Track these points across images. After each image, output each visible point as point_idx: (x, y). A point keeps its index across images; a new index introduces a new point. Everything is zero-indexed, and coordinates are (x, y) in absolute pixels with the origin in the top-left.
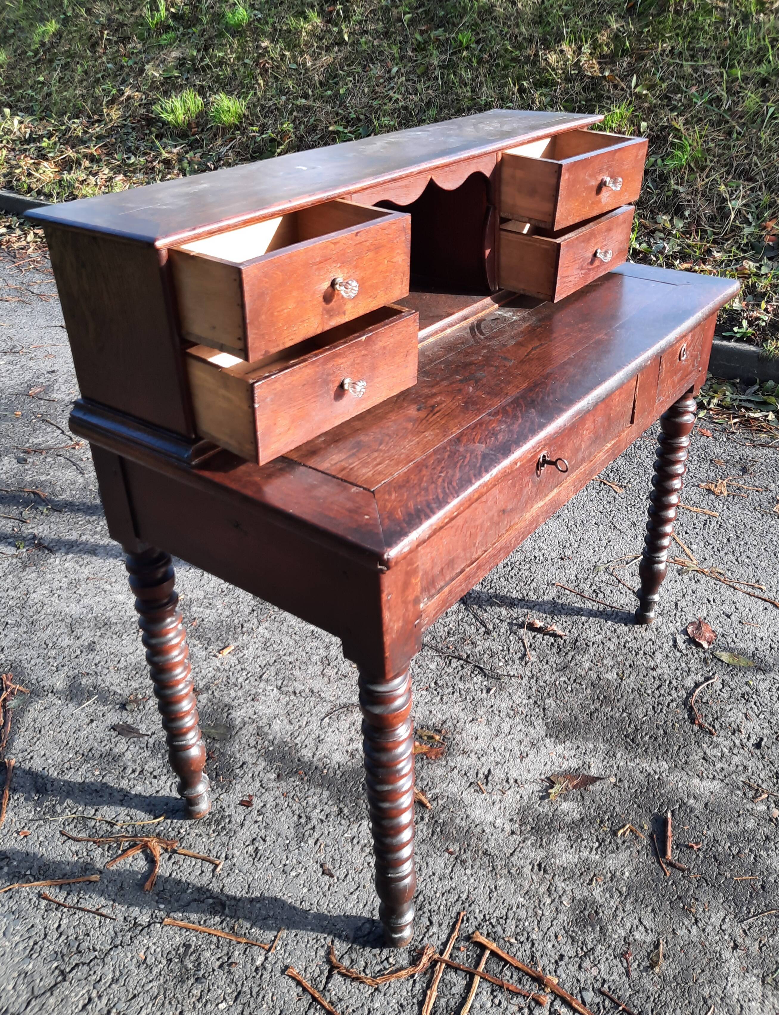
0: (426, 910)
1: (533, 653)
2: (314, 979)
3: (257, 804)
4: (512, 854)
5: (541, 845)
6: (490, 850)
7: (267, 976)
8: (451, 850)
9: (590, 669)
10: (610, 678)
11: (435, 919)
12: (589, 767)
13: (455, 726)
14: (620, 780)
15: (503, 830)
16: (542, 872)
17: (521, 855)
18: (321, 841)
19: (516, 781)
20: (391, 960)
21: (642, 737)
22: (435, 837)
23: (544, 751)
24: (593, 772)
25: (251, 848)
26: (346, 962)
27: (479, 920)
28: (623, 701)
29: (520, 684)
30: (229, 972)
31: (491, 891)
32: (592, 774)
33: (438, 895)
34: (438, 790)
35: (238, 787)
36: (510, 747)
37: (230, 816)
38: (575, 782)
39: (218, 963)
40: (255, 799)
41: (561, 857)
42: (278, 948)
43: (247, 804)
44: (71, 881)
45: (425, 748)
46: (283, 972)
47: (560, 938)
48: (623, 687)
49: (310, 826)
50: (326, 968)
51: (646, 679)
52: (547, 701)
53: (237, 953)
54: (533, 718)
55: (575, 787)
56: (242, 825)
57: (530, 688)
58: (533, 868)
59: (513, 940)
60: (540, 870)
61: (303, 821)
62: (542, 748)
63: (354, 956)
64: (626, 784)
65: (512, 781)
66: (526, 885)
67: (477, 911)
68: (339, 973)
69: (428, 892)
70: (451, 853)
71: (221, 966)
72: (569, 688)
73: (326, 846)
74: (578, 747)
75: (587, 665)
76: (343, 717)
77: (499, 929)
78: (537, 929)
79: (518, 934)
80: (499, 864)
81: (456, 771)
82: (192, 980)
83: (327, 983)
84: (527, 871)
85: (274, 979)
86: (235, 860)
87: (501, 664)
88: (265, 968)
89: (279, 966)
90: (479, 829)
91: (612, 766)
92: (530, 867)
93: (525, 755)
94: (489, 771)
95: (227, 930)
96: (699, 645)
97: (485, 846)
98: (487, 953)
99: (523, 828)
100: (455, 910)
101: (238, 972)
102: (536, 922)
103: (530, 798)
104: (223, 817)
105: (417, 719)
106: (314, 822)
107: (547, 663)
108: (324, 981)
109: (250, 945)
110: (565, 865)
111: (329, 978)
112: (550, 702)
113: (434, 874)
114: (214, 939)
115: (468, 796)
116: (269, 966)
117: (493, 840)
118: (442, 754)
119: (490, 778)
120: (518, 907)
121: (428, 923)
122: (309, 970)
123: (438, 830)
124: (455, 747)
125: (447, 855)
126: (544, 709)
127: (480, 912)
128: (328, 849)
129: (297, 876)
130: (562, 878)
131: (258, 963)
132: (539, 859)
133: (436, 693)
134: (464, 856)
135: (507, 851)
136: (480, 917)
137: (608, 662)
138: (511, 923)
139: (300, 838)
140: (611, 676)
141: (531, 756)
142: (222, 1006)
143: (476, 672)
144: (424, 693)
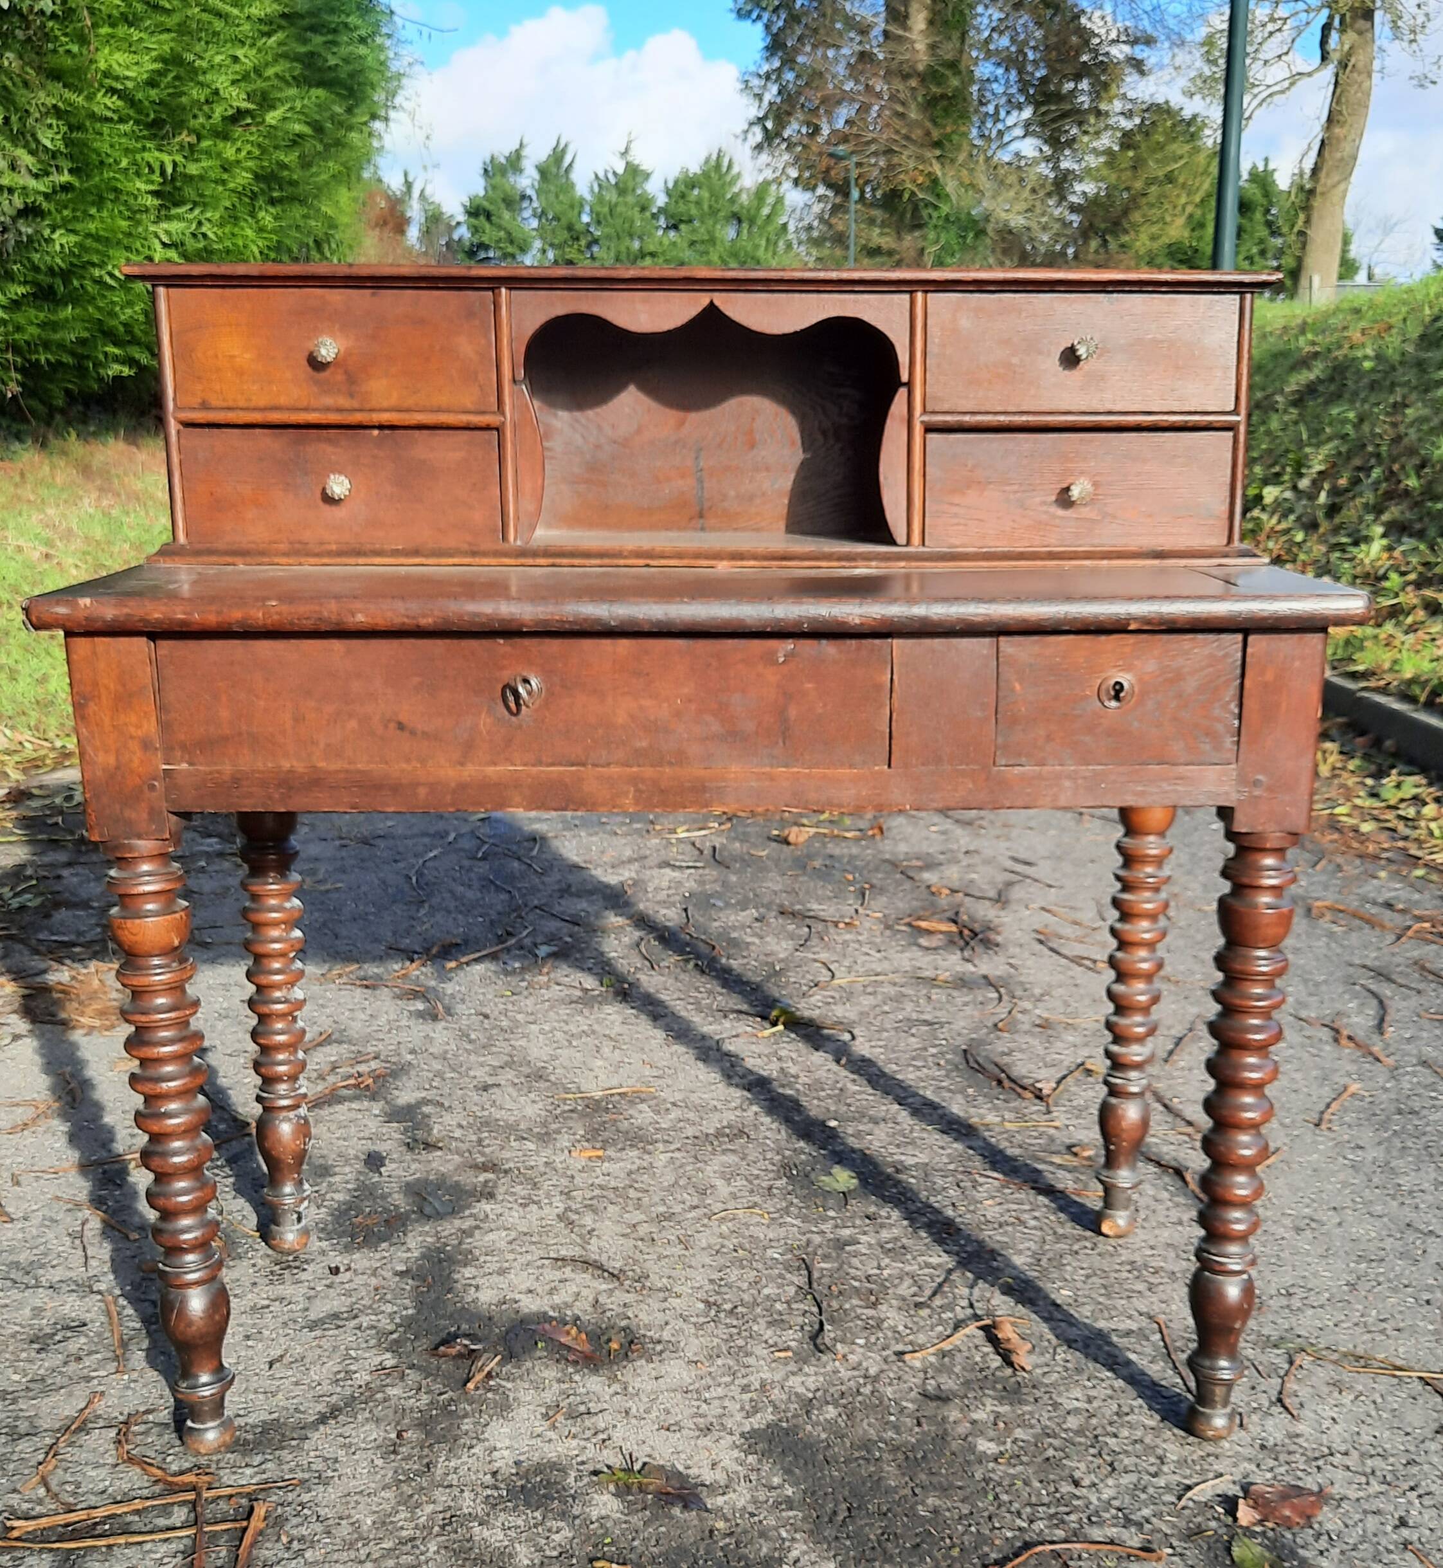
0: (277, 1451)
2: (97, 1417)
3: (344, 1277)
4: (451, 1486)
5: (496, 1504)
7: (79, 1387)
8: (407, 1435)
9: (974, 1422)
10: (982, 1448)
11: (269, 1465)
12: (723, 1494)
13: (661, 1353)
14: (730, 1534)
15: (491, 1462)
19: (606, 1440)
22: (417, 1415)
23: (707, 1441)
24: (717, 1501)
26: (140, 1429)
29: (836, 1372)
30: (67, 1363)
32: (709, 1501)
33: (312, 1453)
34: (510, 1385)
35: (357, 1256)
36: (676, 1410)
37: (305, 1270)
39: (75, 1352)
40: (350, 1273)
41: (491, 1529)
43: (335, 1271)
46: (93, 1394)
48: (976, 1468)
49: (340, 1323)
50: (122, 1419)
51: (1038, 1485)
53: (99, 1356)
54: (770, 1409)
56: (298, 1283)
57: (840, 1384)
58: (442, 1512)
59: (284, 1539)
61: (346, 1315)
62: (712, 1439)
63: (155, 1430)
65: (602, 1436)
66: (402, 1516)
67: (314, 1493)
68: (120, 1430)
69: (310, 1445)
70: (399, 1436)
71: (71, 1355)
72: (892, 1418)
74: (758, 1470)
75: (979, 1415)
76: (568, 1270)
79: (301, 1539)
80: (420, 1481)
81: (566, 1386)
82: (38, 1346)
83: (100, 1428)
87: (861, 1342)
88: (90, 1381)
89: (99, 1389)
90: (471, 1442)
92: (441, 1509)
93: (675, 1428)
94: (601, 1411)
95: (126, 1337)
97: (443, 1459)
98: (245, 1523)
99: (514, 1478)
100: (300, 1475)
101: (71, 1367)
102: (338, 1547)
103: (583, 1463)
104: (298, 1267)
105: (637, 1319)
106: (353, 1323)
108: (99, 1425)
109: (116, 1358)
110: (476, 1538)
111: (109, 1426)
112: (831, 1412)
114: (107, 1335)
115: (529, 1413)
116: (95, 1382)
117: (461, 1461)
118: (588, 1363)
119: (586, 1416)
120: (353, 1524)
122: (109, 1410)
123: (434, 1411)
124: (615, 1368)
125: (393, 1436)
126: (808, 1412)
127: (314, 1496)
128: (316, 1351)
130: (447, 1544)
131: (95, 1374)
132: (466, 1511)
133: (713, 1313)
134: (403, 1449)
135: (453, 1478)
136: (305, 1497)
137: (1019, 1433)
138: (319, 1528)
139: (313, 1326)
140: (985, 1446)
141: (678, 1435)
142: (16, 1377)
143: (807, 1328)
144: (701, 1306)
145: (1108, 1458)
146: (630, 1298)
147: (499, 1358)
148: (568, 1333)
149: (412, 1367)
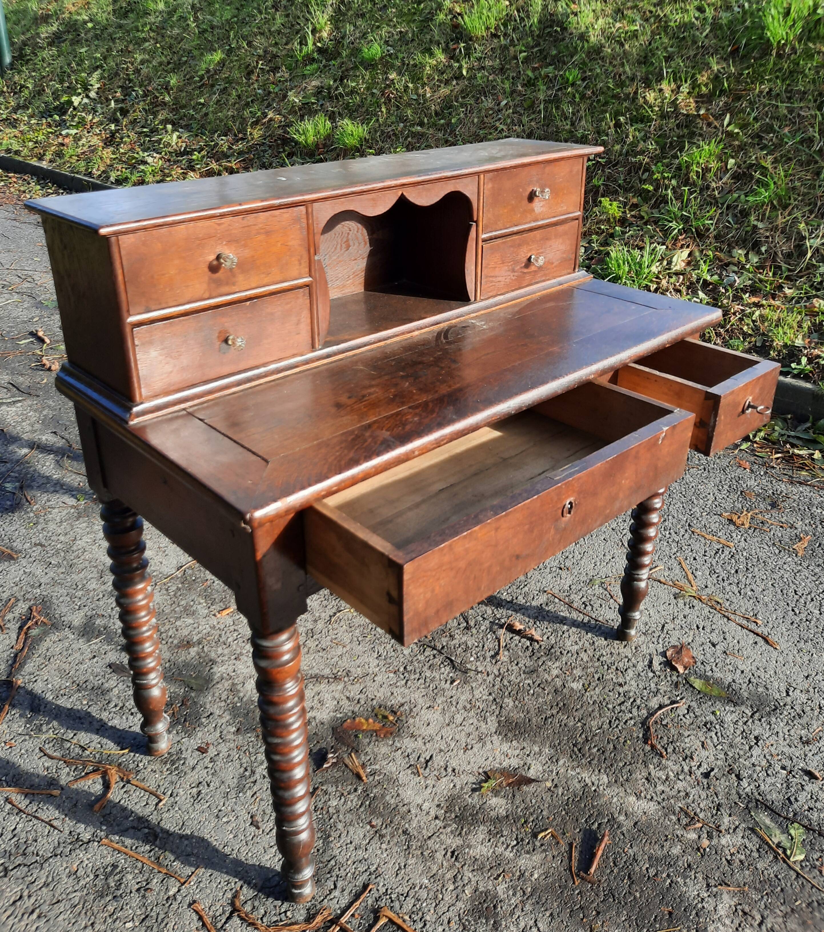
0: (334, 874)
1: (506, 653)
2: (215, 917)
3: (212, 752)
4: (429, 838)
5: (460, 834)
6: (410, 830)
7: (175, 906)
8: (374, 823)
9: (557, 676)
10: (575, 687)
11: (340, 884)
12: (529, 768)
13: (411, 710)
14: (556, 786)
15: (428, 813)
16: (454, 859)
17: (438, 840)
18: (258, 794)
19: (454, 770)
20: (289, 914)
21: (590, 749)
22: (362, 809)
23: (489, 746)
24: (532, 774)
25: (195, 790)
26: (248, 908)
27: (381, 892)
28: (581, 712)
29: (485, 680)
30: (144, 896)
31: (400, 869)
32: (529, 775)
33: (349, 863)
34: (377, 767)
35: (200, 734)
36: (457, 737)
37: (185, 759)
38: (511, 780)
39: (137, 887)
40: (211, 747)
41: (476, 848)
42: (192, 883)
43: (202, 750)
44: (36, 792)
45: (378, 726)
46: (190, 905)
47: (452, 924)
48: (585, 698)
49: (252, 779)
50: (229, 909)
51: (611, 694)
52: (506, 700)
53: (155, 881)
54: (488, 714)
55: (509, 785)
56: (193, 768)
57: (493, 686)
58: (446, 854)
59: (407, 918)
60: (452, 857)
61: (247, 773)
62: (488, 743)
63: (256, 903)
64: (560, 790)
66: (435, 868)
67: (382, 884)
68: (239, 916)
69: (341, 859)
70: (372, 826)
71: (138, 890)
72: (532, 691)
73: (261, 800)
74: (524, 748)
75: (555, 672)
76: (310, 686)
77: (397, 904)
78: (432, 911)
79: (413, 913)
80: (414, 844)
81: (400, 752)
82: (110, 897)
83: (225, 923)
84: (439, 856)
85: (180, 910)
86: (177, 799)
87: (472, 659)
88: (175, 899)
89: (188, 900)
90: (405, 809)
91: (552, 771)
92: (444, 853)
93: (470, 747)
94: (431, 757)
95: (153, 859)
96: (674, 669)
97: (407, 826)
99: (448, 815)
101: (151, 898)
102: (434, 905)
103: (462, 788)
104: (179, 759)
105: (378, 698)
106: (257, 776)
107: (517, 665)
108: (223, 921)
109: (169, 875)
110: (478, 857)
111: (229, 918)
112: (509, 702)
113: (351, 843)
114: (140, 865)
115: (406, 776)
116: (179, 898)
117: (416, 822)
118: (391, 734)
119: (430, 763)
120: (420, 888)
121: (332, 887)
122: (213, 908)
123: (367, 803)
124: (406, 730)
125: (368, 827)
126: (501, 707)
127: (384, 885)
128: (263, 803)
129: (228, 822)
130: (471, 868)
131: (171, 893)
132: (454, 846)
133: (402, 677)
134: (384, 832)
135: (426, 833)
136: (382, 890)
137: (578, 672)
138: (410, 902)
139: (241, 789)
140: (576, 686)
141: (475, 749)
142: (129, 925)
143: (446, 664)
144: (392, 675)
145: (614, 667)
146: (358, 687)
147: (353, 754)
148: (362, 723)
149: (322, 784)
